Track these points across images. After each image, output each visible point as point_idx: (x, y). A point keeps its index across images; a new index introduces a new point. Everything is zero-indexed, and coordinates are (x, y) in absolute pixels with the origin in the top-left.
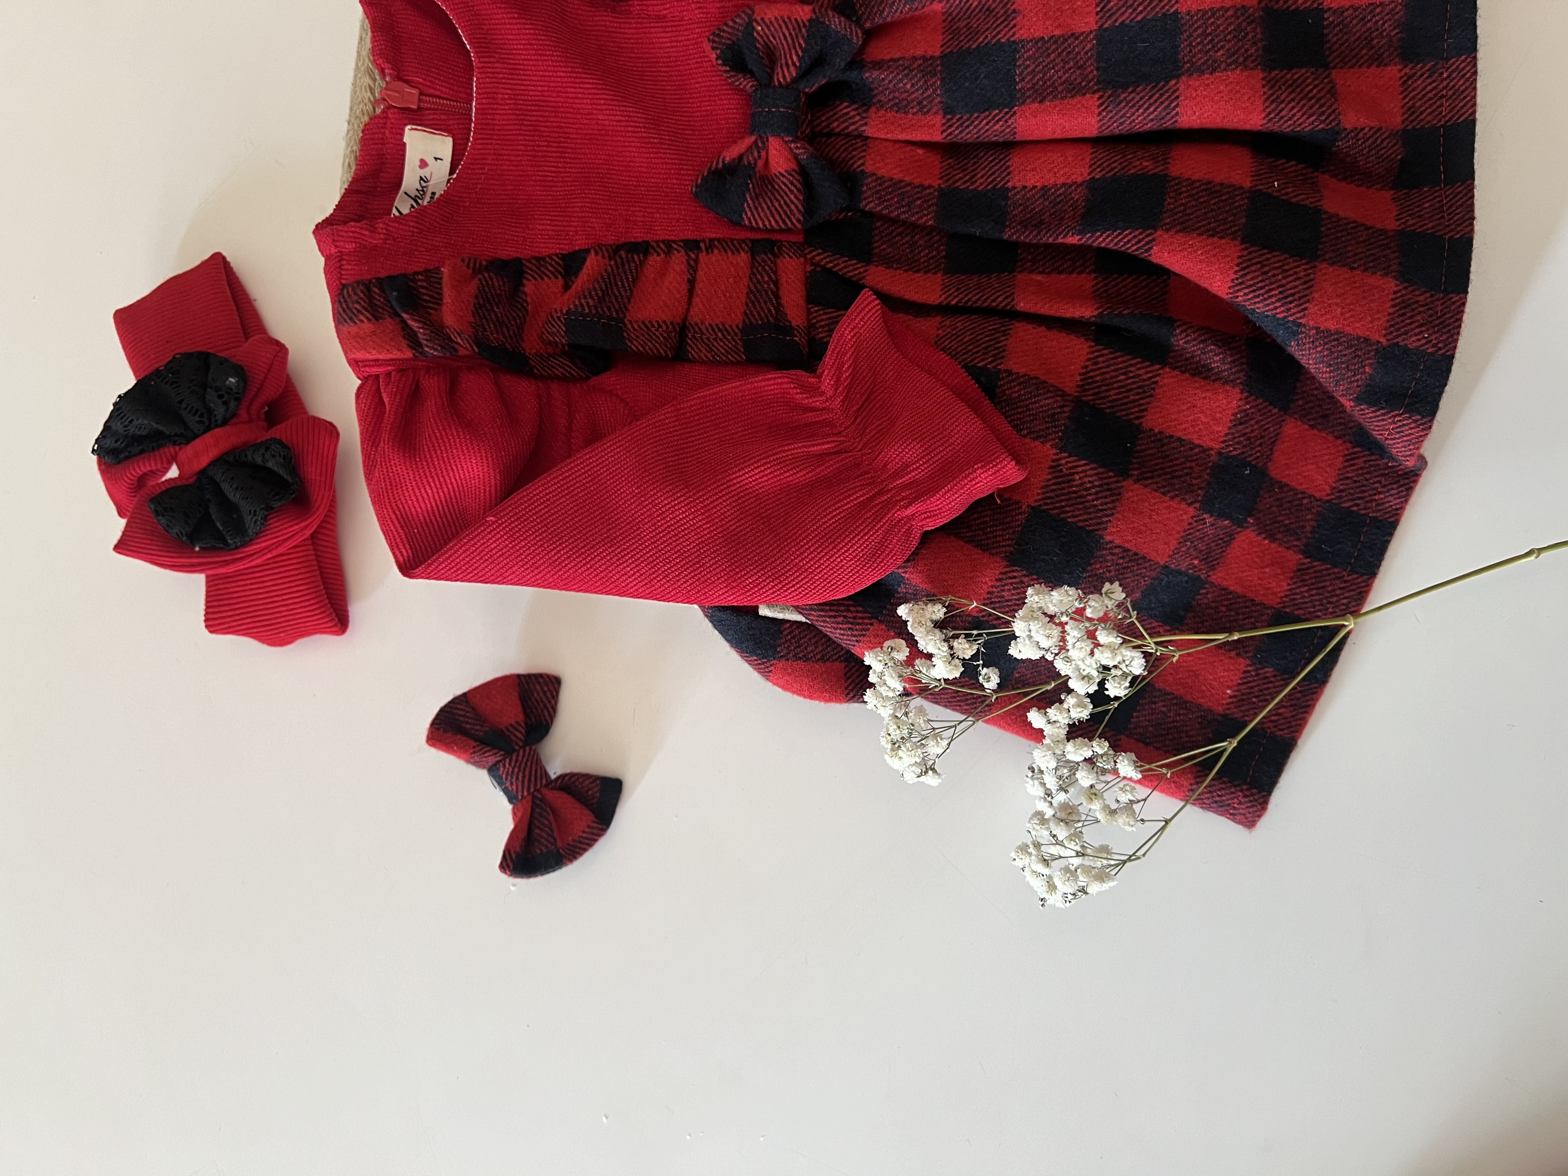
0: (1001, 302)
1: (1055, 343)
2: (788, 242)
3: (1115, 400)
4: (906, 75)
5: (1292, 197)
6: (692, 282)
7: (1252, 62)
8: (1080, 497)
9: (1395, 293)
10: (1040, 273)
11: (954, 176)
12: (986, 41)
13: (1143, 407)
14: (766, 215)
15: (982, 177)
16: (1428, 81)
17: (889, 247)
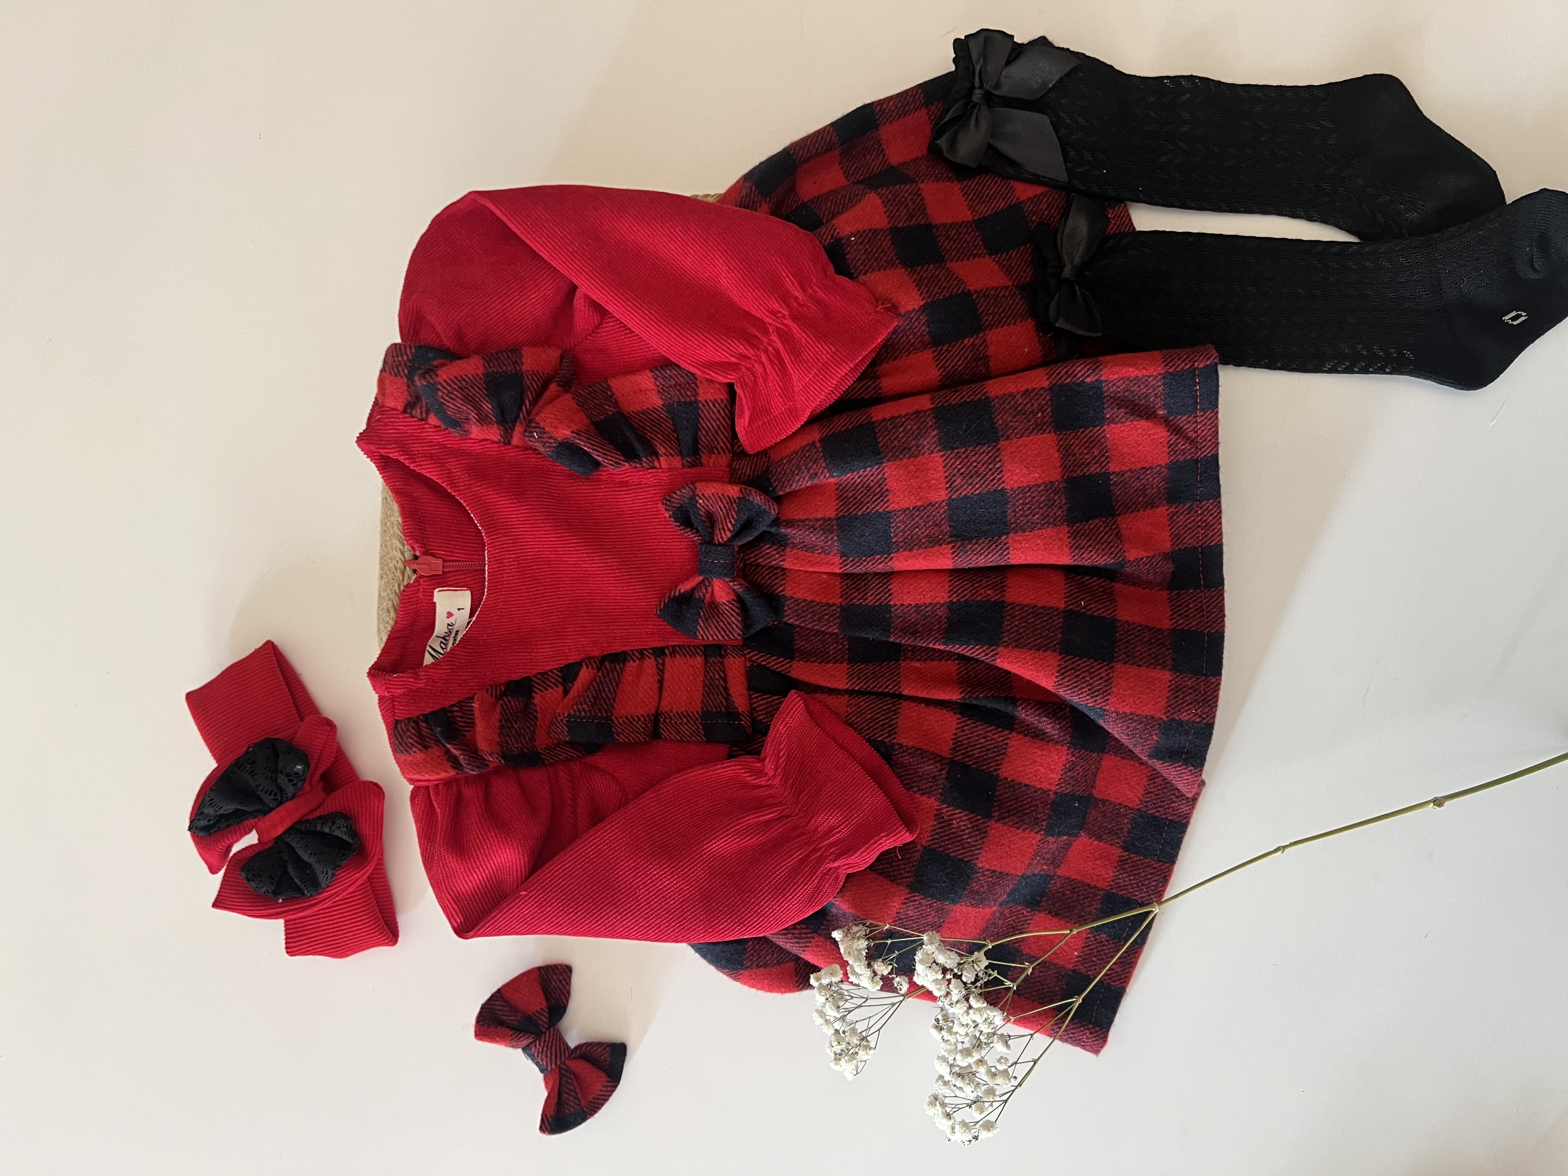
0: (891, 689)
1: (932, 717)
2: (731, 646)
3: (978, 757)
4: (811, 532)
5: (1095, 612)
6: (661, 682)
7: (1060, 521)
8: (958, 837)
9: (1170, 681)
10: (918, 660)
11: (851, 595)
12: (868, 511)
13: (999, 762)
14: (714, 632)
15: (871, 595)
16: (1188, 516)
17: (806, 643)
